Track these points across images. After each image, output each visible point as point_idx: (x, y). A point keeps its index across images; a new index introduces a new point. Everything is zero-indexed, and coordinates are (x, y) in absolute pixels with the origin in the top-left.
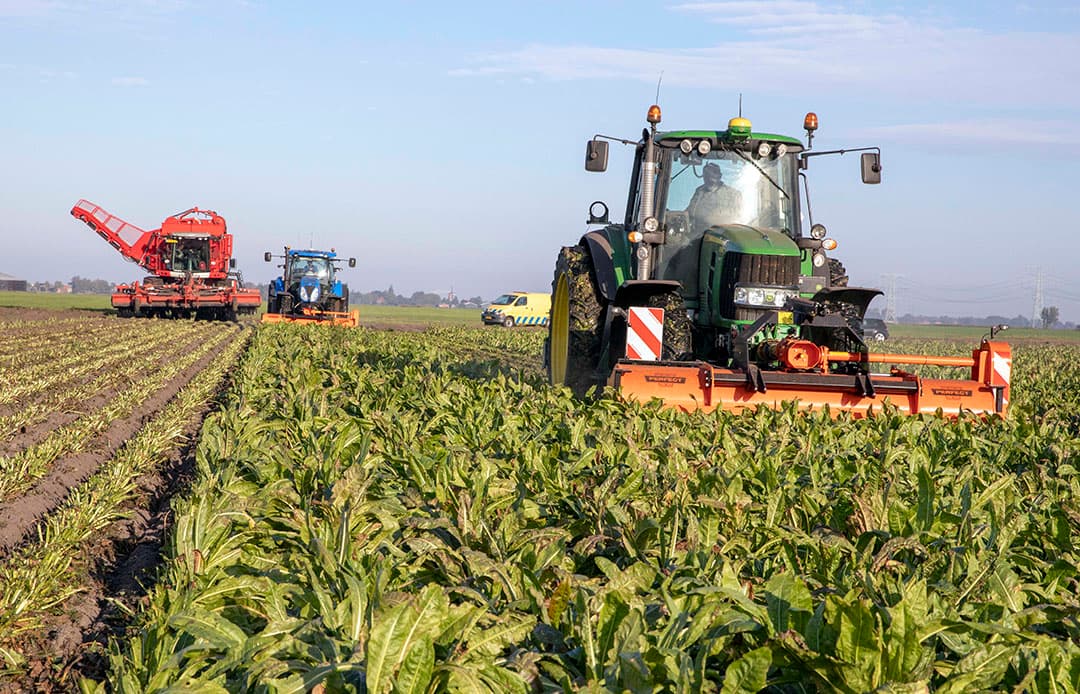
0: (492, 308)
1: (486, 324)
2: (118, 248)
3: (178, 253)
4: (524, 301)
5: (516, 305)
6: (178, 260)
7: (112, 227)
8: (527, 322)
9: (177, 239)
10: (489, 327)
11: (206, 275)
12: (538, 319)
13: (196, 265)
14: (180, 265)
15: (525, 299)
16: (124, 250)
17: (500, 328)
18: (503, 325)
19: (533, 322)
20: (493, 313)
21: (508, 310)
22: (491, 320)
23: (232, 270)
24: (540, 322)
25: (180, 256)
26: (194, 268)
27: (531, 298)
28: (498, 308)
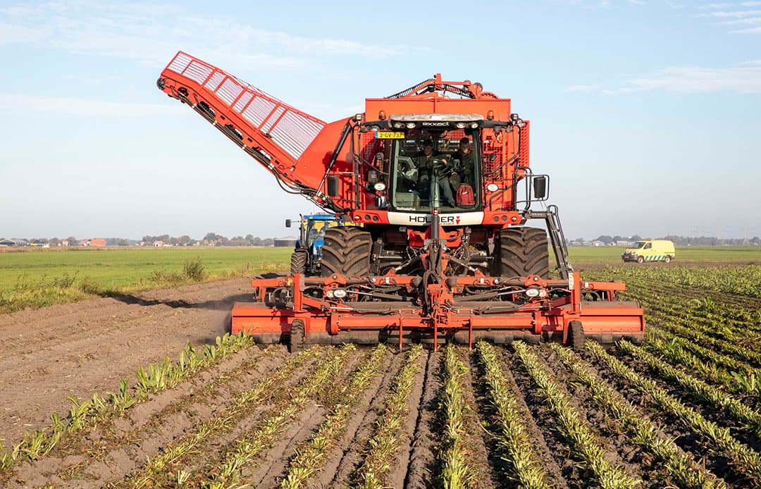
0: (628, 251)
1: (625, 261)
2: (265, 163)
3: (405, 166)
4: (650, 246)
5: (645, 248)
6: (405, 185)
7: (254, 116)
8: (652, 259)
9: (404, 130)
10: (627, 263)
11: (475, 218)
12: (660, 257)
13: (448, 193)
14: (410, 197)
15: (651, 244)
16: (280, 168)
17: (634, 263)
18: (637, 261)
19: (656, 259)
20: (630, 254)
21: (640, 252)
22: (628, 259)
23: (537, 206)
24: (660, 259)
25: (411, 174)
26: (444, 202)
27: (654, 243)
28: (633, 251)
